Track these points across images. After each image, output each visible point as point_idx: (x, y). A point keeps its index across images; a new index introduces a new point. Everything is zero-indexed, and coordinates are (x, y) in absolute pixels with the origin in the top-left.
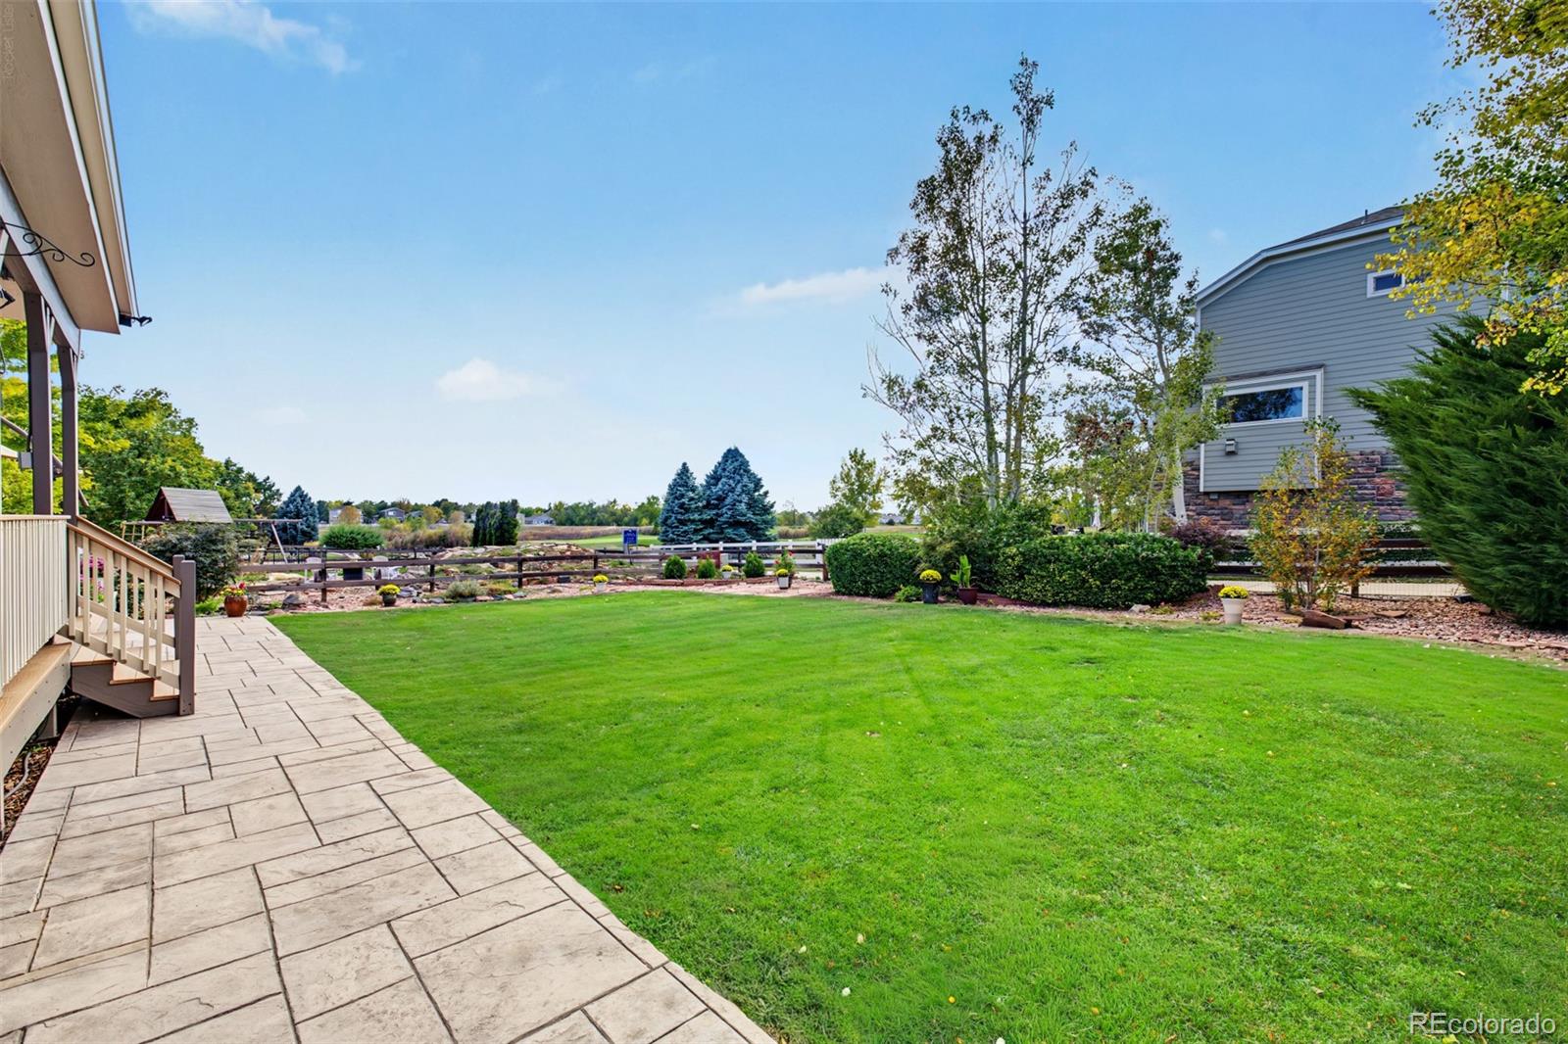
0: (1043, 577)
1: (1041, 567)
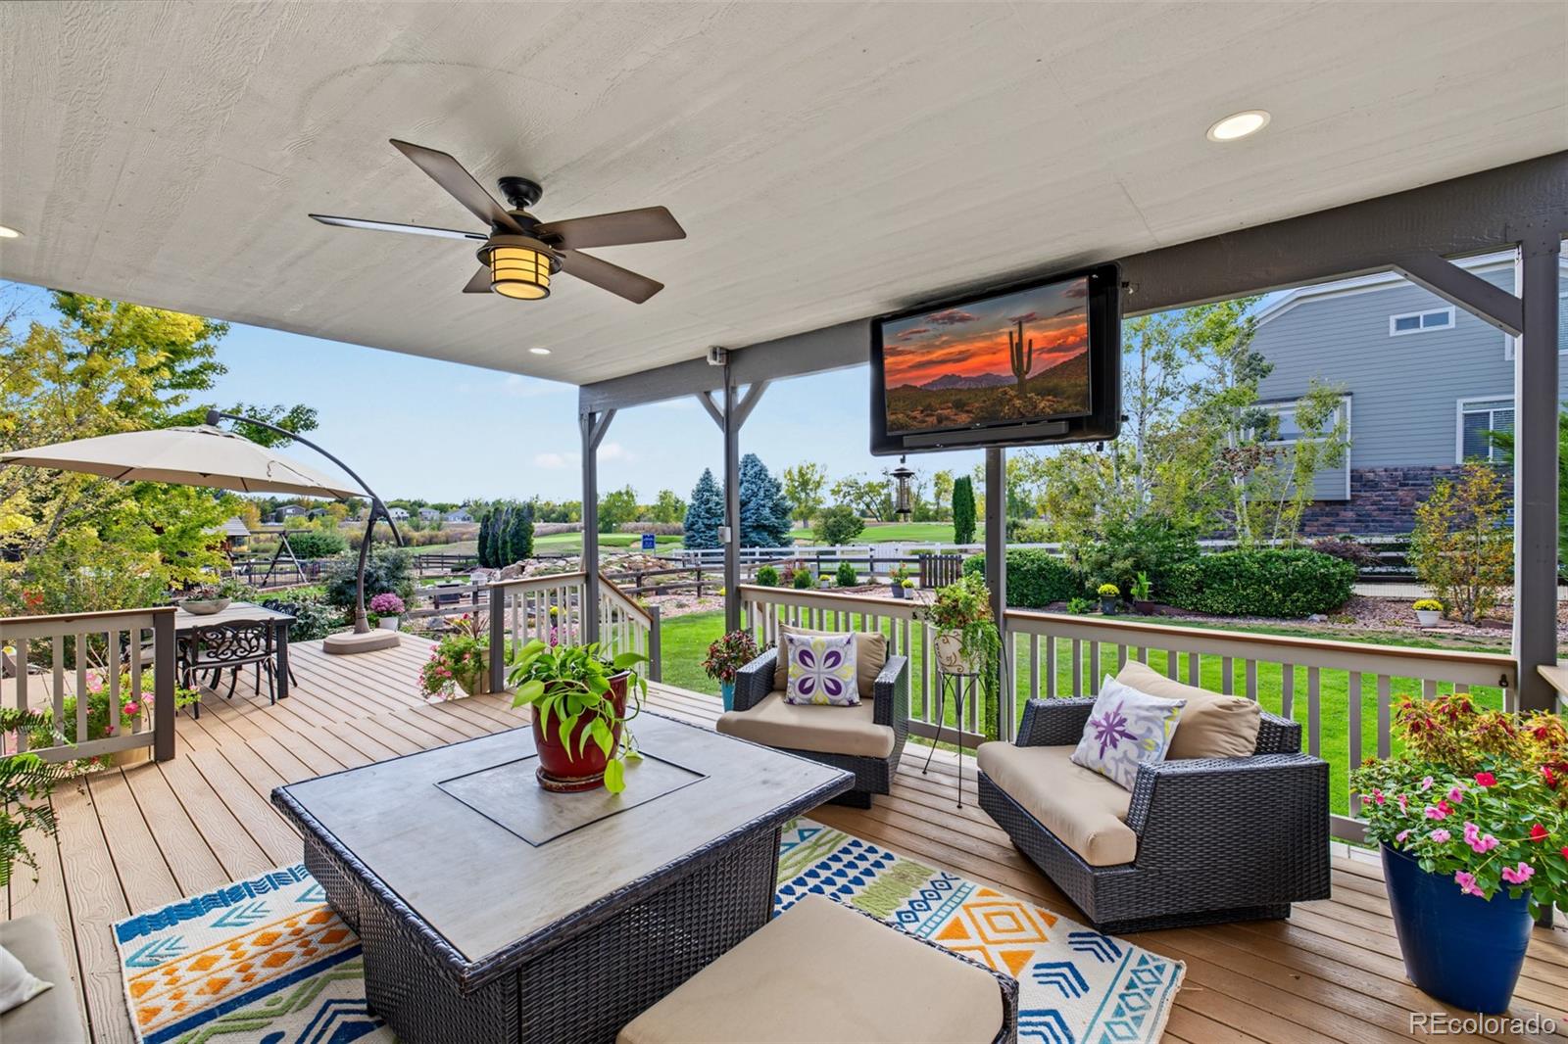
0: (1225, 591)
1: (1222, 581)
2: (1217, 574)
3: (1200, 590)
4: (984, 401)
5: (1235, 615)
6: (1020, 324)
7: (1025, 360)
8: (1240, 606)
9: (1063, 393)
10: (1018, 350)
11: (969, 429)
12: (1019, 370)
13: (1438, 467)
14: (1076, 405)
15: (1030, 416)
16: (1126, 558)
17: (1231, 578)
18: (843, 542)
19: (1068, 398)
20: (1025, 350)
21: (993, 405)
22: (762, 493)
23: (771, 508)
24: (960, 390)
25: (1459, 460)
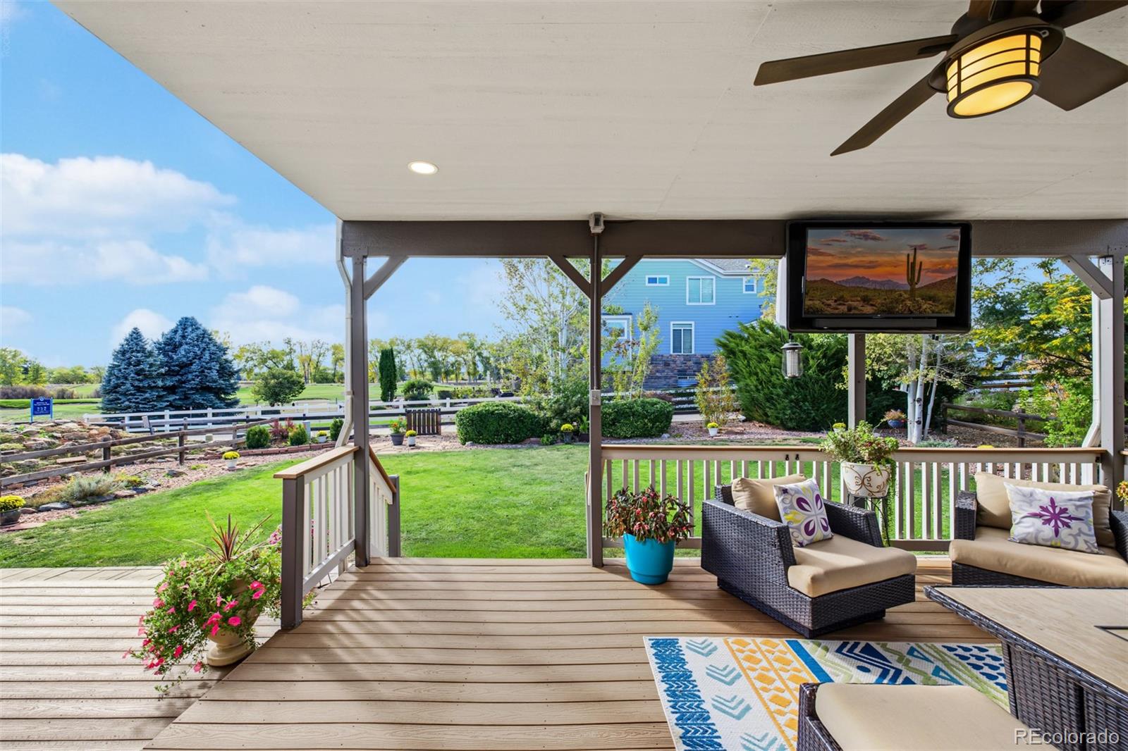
1: (625, 418)
2: (623, 414)
3: (614, 424)
4: (885, 299)
5: (631, 438)
6: (915, 249)
7: (916, 274)
8: (633, 432)
9: (939, 301)
10: (912, 267)
11: (871, 318)
12: (911, 281)
13: (665, 355)
14: (946, 309)
15: (917, 314)
16: (576, 406)
17: (630, 416)
18: (284, 401)
19: (942, 304)
20: (917, 268)
21: (892, 302)
22: (207, 355)
23: (218, 371)
24: (867, 289)
25: (672, 353)
